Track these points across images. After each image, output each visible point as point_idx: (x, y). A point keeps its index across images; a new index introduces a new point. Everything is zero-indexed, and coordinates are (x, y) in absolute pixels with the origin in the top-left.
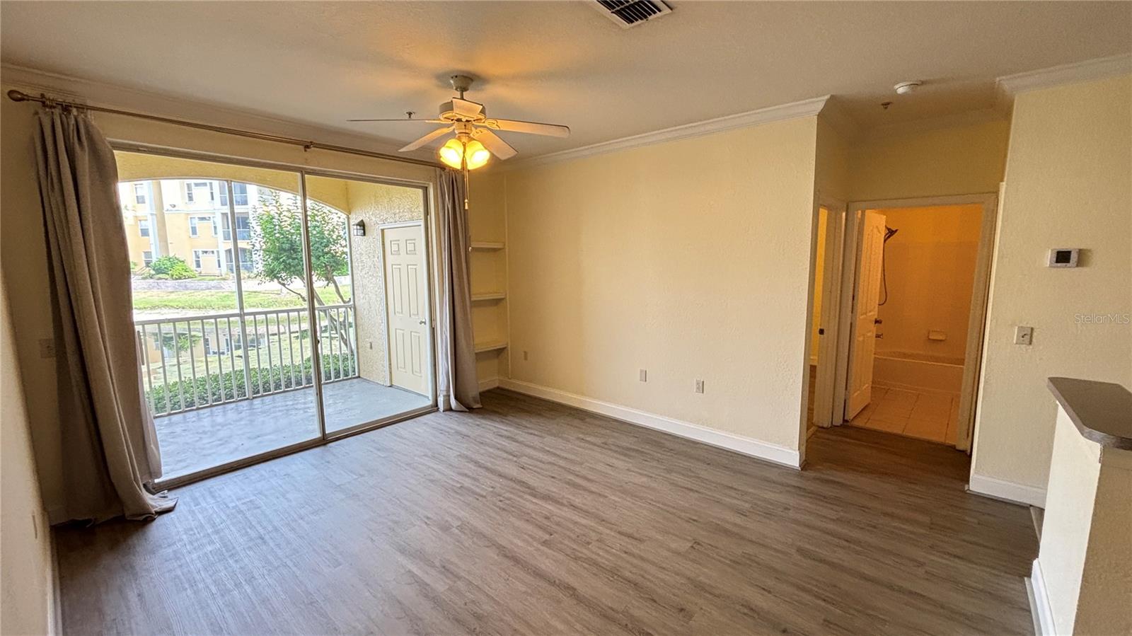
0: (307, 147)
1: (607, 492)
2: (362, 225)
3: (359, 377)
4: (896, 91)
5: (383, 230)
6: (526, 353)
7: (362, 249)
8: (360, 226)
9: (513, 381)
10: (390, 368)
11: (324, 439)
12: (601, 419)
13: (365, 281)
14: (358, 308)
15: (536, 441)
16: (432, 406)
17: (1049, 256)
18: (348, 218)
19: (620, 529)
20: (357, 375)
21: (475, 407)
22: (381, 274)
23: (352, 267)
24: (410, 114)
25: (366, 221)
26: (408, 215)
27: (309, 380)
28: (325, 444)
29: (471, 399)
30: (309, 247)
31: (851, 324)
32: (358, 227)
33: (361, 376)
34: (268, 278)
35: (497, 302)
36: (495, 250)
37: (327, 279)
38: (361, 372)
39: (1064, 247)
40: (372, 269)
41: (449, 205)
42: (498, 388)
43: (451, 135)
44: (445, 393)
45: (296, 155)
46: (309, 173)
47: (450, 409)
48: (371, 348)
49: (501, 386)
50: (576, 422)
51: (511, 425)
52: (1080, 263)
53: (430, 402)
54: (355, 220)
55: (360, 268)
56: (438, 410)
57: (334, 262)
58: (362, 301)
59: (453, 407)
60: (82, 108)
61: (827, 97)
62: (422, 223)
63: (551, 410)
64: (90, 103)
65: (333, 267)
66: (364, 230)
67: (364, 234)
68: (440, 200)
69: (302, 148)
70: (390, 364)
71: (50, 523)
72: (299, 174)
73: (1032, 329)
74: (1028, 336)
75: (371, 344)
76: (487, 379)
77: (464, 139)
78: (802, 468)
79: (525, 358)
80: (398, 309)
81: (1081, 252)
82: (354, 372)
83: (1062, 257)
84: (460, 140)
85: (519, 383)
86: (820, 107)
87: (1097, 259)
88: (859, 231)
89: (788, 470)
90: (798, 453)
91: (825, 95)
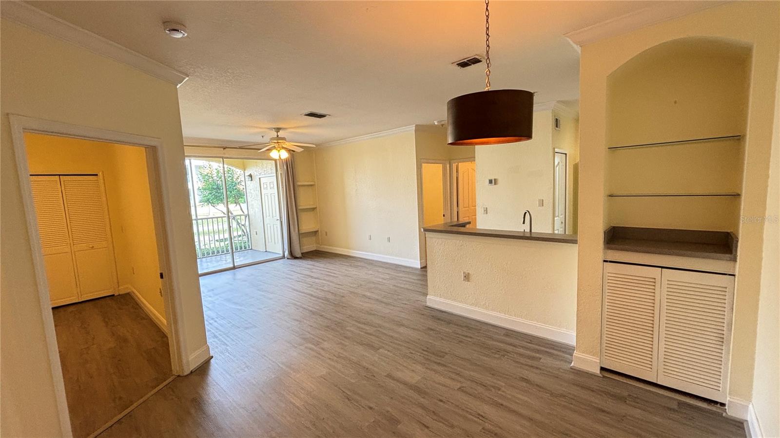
0: (224, 149)
2: (250, 176)
3: (251, 249)
4: (434, 123)
5: (260, 178)
6: (326, 233)
7: (251, 187)
9: (322, 246)
12: (354, 258)
13: (253, 202)
14: (250, 216)
17: (488, 181)
18: (244, 173)
22: (260, 199)
23: (247, 196)
24: (263, 136)
25: (252, 175)
26: (270, 172)
27: (227, 251)
29: (298, 253)
30: (226, 187)
31: (458, 212)
34: (206, 203)
35: (314, 209)
36: (311, 185)
37: (235, 203)
38: (252, 247)
39: (491, 179)
40: (256, 197)
41: (285, 167)
42: (316, 250)
43: (274, 148)
44: (287, 251)
45: (219, 152)
46: (225, 158)
48: (257, 234)
51: (314, 261)
52: (495, 184)
53: (281, 255)
54: (247, 174)
55: (250, 196)
56: (284, 258)
57: (239, 194)
58: (252, 212)
61: (414, 125)
62: (275, 175)
63: (335, 256)
65: (238, 196)
66: (251, 178)
67: (252, 180)
69: (222, 149)
70: (265, 241)
72: (221, 159)
73: (487, 208)
74: (486, 211)
75: (256, 232)
76: (310, 246)
77: (279, 149)
78: (421, 268)
79: (326, 235)
80: (268, 215)
81: (495, 180)
82: (249, 247)
83: (491, 182)
84: (277, 150)
85: (326, 247)
86: (414, 128)
87: (500, 182)
88: (457, 172)
89: (416, 269)
90: (419, 262)
91: (413, 124)
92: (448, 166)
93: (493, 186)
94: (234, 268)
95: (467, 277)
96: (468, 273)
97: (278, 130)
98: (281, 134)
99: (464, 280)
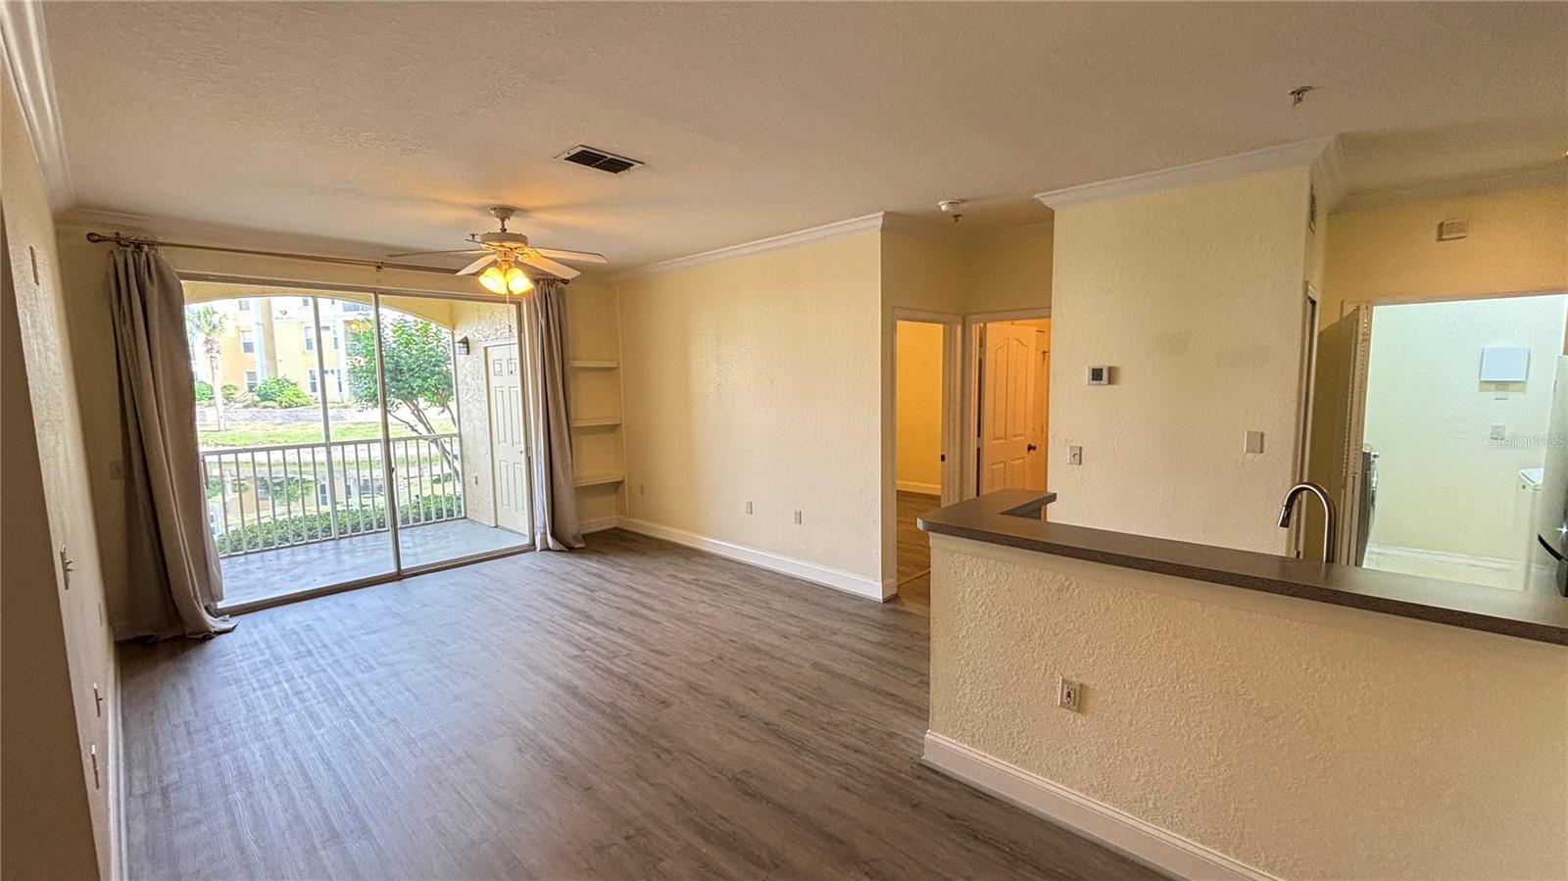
0: (379, 268)
1: (663, 620)
3: (465, 518)
4: (940, 207)
5: (486, 349)
6: (642, 488)
7: (466, 369)
8: (463, 343)
9: (631, 520)
10: (495, 505)
11: (399, 574)
12: (708, 557)
13: (470, 406)
14: (463, 437)
15: (622, 578)
16: (528, 545)
17: (1087, 375)
18: (453, 334)
19: (653, 648)
20: (463, 515)
21: (576, 546)
22: (485, 398)
23: (457, 391)
25: (470, 337)
26: (506, 333)
28: (400, 580)
29: (571, 537)
31: (979, 450)
32: (461, 345)
33: (468, 516)
34: (370, 404)
35: (614, 428)
36: (610, 369)
37: (442, 405)
38: (468, 511)
39: (1097, 365)
40: (477, 392)
41: (543, 321)
42: (616, 528)
43: (495, 263)
44: (542, 531)
45: (369, 276)
46: (382, 293)
47: (549, 549)
48: (477, 483)
49: (620, 526)
50: (681, 561)
51: (604, 563)
52: (1110, 381)
53: (527, 541)
54: (459, 336)
55: (465, 391)
56: (535, 549)
58: (467, 429)
59: (551, 545)
60: (152, 244)
61: (882, 213)
64: (160, 239)
65: (443, 390)
66: (468, 347)
67: (468, 352)
68: (533, 315)
69: (374, 268)
70: (495, 501)
71: (115, 636)
72: (372, 295)
73: (1080, 450)
74: (1078, 456)
75: (476, 478)
76: (601, 518)
77: (505, 267)
78: (886, 601)
79: (642, 493)
80: (502, 438)
81: (1110, 369)
82: (459, 512)
83: (1097, 374)
84: (500, 268)
85: (637, 521)
86: (880, 222)
87: (1124, 376)
88: (981, 346)
89: (870, 603)
90: (881, 584)
91: (879, 211)
92: (959, 329)
93: (1103, 389)
94: (399, 576)
95: (1076, 697)
96: (1081, 685)
97: (505, 212)
98: (513, 225)
99: (1061, 706)
